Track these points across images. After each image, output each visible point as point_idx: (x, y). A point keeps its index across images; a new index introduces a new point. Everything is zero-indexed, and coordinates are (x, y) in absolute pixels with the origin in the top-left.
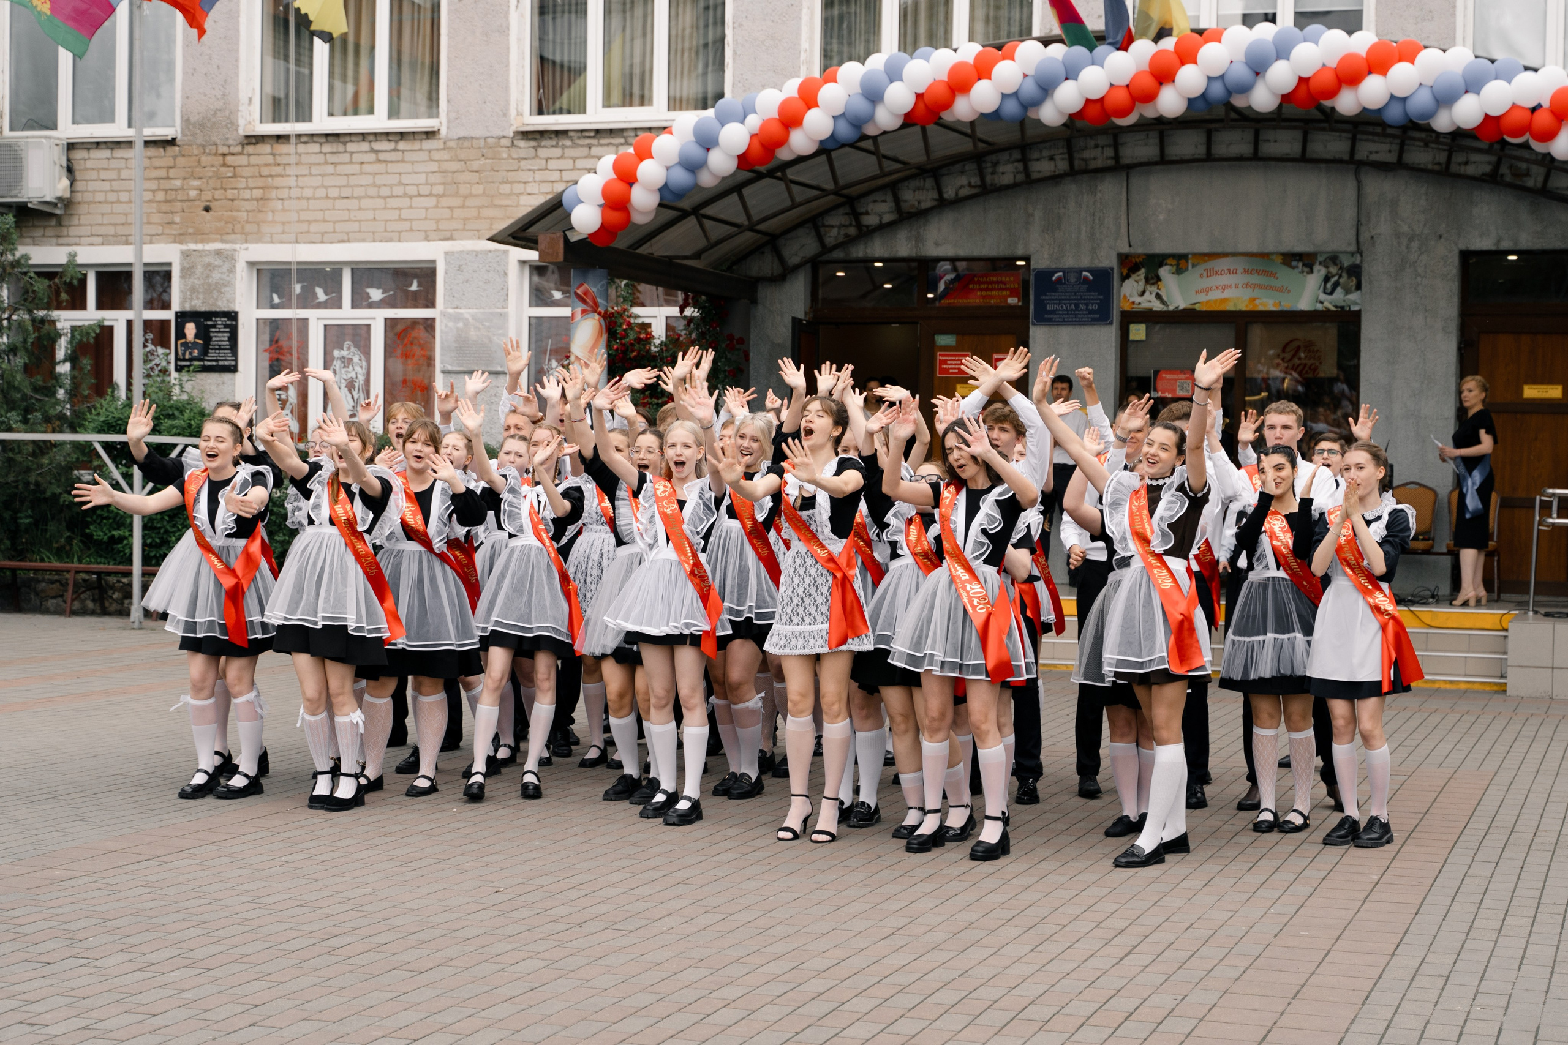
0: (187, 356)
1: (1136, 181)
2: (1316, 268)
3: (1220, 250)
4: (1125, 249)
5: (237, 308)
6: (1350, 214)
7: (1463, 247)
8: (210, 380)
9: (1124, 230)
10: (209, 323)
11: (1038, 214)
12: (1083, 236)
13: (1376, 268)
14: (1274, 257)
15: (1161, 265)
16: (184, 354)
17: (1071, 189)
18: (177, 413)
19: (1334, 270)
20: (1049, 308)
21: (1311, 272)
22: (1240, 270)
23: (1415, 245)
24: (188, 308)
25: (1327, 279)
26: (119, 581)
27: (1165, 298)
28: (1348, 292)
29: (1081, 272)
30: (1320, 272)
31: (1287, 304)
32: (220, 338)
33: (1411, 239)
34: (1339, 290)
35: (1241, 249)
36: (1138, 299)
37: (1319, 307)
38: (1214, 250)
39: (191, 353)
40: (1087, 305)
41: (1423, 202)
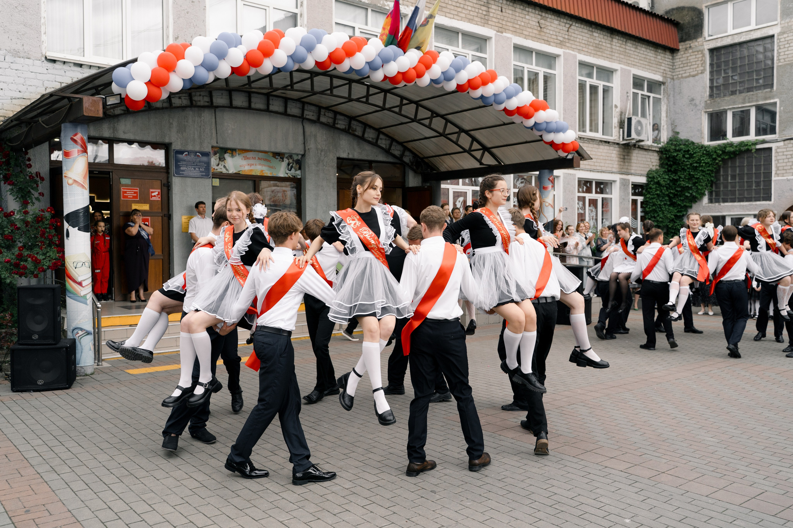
1: (219, 114)
2: (285, 159)
3: (253, 148)
4: (215, 144)
6: (301, 138)
7: (338, 156)
9: (214, 135)
11: (175, 124)
12: (196, 136)
13: (310, 161)
14: (269, 154)
15: (225, 153)
17: (190, 113)
19: (291, 161)
20: (182, 168)
21: (283, 161)
22: (257, 158)
23: (323, 153)
25: (289, 164)
27: (227, 168)
28: (296, 170)
29: (196, 153)
30: (286, 161)
31: (275, 174)
33: (322, 151)
34: (293, 169)
35: (263, 149)
36: (216, 168)
37: (286, 176)
38: (252, 148)
40: (199, 168)
41: (325, 137)
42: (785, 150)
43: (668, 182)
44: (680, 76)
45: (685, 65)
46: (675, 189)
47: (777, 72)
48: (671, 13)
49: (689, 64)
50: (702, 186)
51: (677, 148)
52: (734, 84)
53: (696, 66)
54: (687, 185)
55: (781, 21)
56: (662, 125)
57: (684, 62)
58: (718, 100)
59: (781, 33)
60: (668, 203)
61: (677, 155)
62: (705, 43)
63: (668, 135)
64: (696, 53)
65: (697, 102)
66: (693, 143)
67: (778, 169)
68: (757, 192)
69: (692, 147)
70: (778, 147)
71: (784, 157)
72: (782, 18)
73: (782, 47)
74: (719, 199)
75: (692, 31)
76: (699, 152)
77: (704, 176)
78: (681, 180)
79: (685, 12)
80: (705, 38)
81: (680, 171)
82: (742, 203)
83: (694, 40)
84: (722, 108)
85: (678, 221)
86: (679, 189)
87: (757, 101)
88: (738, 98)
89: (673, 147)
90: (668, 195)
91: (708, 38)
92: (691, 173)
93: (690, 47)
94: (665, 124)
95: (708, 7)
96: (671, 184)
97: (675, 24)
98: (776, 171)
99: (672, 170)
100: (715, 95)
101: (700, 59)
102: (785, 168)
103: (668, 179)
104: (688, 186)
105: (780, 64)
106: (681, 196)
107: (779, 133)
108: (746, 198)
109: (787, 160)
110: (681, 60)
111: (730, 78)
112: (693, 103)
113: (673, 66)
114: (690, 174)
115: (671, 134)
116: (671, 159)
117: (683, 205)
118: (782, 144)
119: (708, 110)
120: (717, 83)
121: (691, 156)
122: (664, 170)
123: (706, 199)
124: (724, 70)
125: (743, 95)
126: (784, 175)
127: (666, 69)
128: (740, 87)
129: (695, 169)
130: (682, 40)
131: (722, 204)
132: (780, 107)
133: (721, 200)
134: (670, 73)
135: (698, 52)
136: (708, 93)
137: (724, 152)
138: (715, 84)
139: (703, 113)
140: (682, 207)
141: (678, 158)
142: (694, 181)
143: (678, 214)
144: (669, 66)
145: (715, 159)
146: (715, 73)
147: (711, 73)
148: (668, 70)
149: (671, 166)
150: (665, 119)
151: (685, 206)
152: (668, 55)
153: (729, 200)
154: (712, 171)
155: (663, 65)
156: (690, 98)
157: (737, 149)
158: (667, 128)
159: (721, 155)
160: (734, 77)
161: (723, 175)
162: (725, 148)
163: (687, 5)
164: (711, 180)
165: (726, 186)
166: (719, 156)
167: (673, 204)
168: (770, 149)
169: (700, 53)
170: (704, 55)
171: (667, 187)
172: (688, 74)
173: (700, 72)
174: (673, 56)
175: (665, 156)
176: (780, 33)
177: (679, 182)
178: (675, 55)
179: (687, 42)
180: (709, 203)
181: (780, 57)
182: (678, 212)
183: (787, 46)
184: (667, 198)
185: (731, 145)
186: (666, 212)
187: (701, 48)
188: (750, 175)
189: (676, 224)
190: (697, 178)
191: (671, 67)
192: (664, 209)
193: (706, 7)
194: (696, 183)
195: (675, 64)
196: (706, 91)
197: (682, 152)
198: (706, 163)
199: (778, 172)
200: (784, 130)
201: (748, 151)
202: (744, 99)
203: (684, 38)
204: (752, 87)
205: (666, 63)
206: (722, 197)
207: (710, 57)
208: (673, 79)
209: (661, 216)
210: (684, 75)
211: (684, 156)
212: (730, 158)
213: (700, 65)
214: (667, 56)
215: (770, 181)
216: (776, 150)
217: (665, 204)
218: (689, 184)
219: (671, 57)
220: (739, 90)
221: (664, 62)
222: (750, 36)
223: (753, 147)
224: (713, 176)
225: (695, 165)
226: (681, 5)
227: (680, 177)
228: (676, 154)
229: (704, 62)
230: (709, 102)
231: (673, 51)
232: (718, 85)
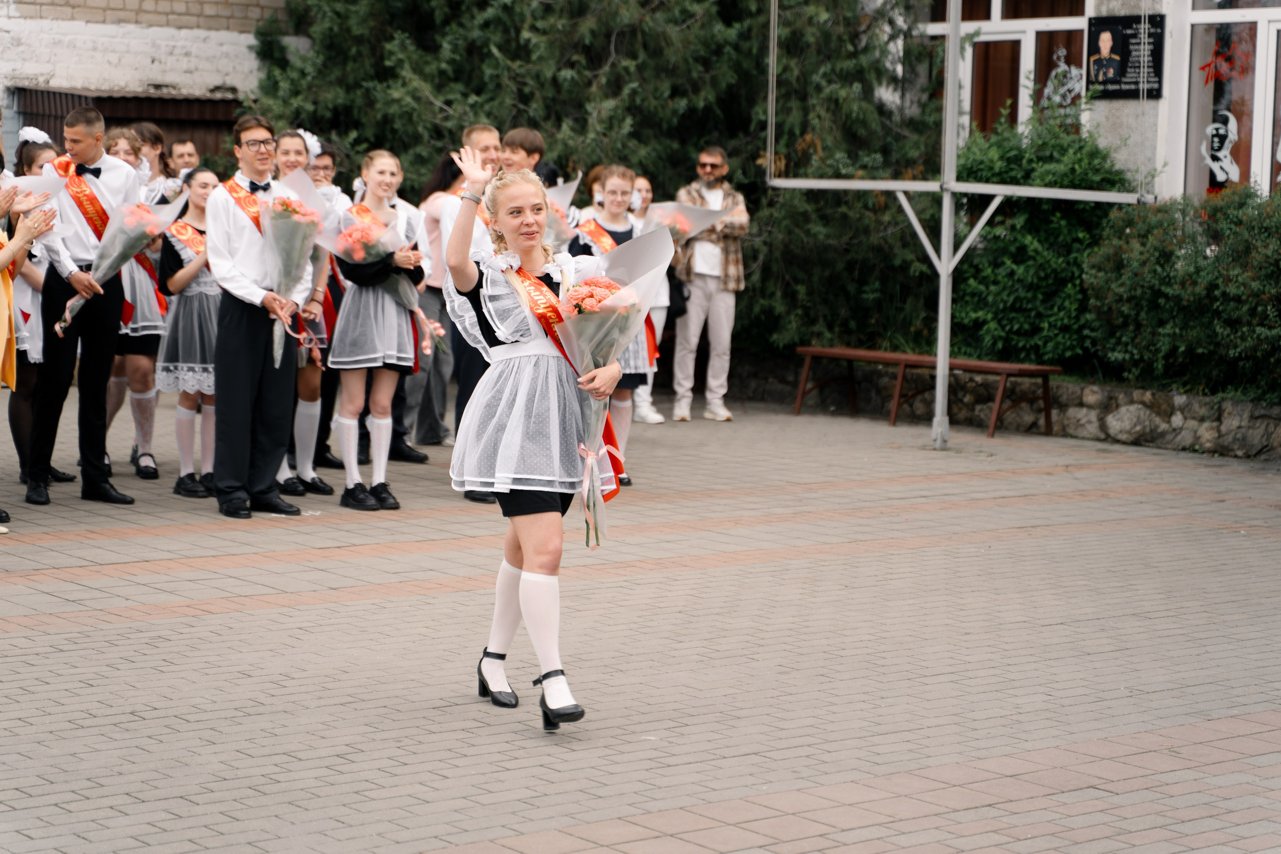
0: (1101, 78)
5: (1165, 8)
8: (1127, 109)
10: (1129, 32)
16: (1097, 76)
18: (1056, 154)
24: (1104, 12)
26: (971, 380)
32: (1143, 52)
39: (1105, 74)
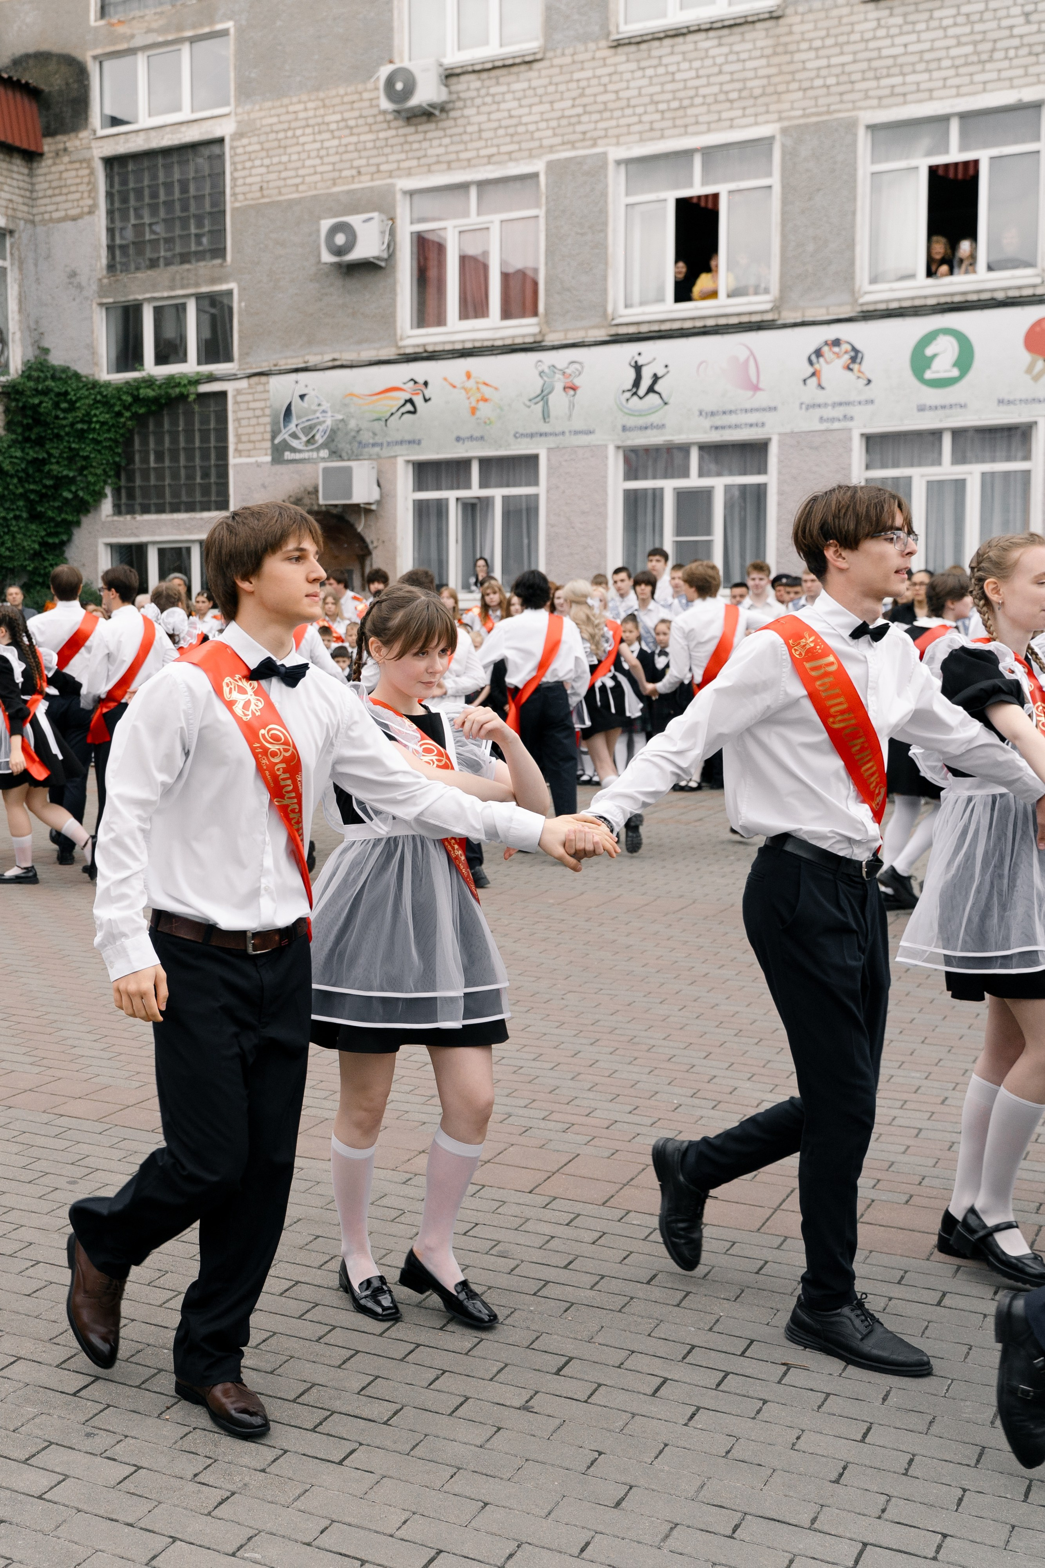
42: (250, 397)
43: (23, 466)
44: (47, 216)
45: (57, 191)
46: (41, 481)
47: (233, 223)
48: (24, 64)
49: (65, 190)
50: (96, 475)
51: (40, 387)
52: (155, 242)
53: (78, 195)
54: (65, 473)
55: (236, 106)
56: (11, 330)
57: (55, 184)
58: (123, 277)
59: (239, 135)
60: (25, 515)
61: (41, 402)
62: (94, 144)
63: (24, 355)
64: (77, 165)
65: (83, 279)
66: (77, 376)
67: (239, 441)
68: (206, 490)
69: (74, 386)
70: (238, 392)
71: (250, 414)
72: (238, 102)
73: (239, 166)
74: (132, 506)
75: (68, 112)
76: (87, 397)
77: (99, 452)
78: (54, 460)
79: (52, 66)
80: (95, 132)
81: (51, 440)
82: (176, 516)
83: (72, 135)
84: (131, 297)
85: (50, 557)
86: (49, 482)
87: (197, 285)
88: (162, 274)
89: (31, 384)
90: (24, 496)
91: (101, 133)
92: (73, 446)
93: (65, 150)
94: (17, 327)
95: (100, 60)
96: (31, 471)
97: (32, 92)
98: (237, 444)
99: (33, 437)
100: (118, 267)
101: (86, 180)
102: (253, 438)
103: (22, 459)
104: (67, 476)
105: (237, 205)
106: (54, 499)
107: (240, 360)
108: (186, 503)
109: (253, 421)
110: (49, 178)
111: (147, 229)
112: (76, 281)
113: (32, 192)
114: (70, 449)
115: (30, 355)
116: (29, 413)
117: (59, 519)
118: (244, 384)
119: (105, 301)
120: (122, 238)
121: (72, 407)
122: (14, 436)
123: (107, 506)
124: (136, 209)
125: (173, 268)
126: (252, 453)
127: (14, 198)
128: (166, 251)
129: (81, 435)
130: (50, 132)
131: (139, 517)
132: (240, 302)
133: (137, 508)
134: (25, 208)
135: (81, 162)
136: (104, 261)
137: (137, 399)
138: (118, 241)
139: (95, 306)
140: (57, 525)
141: (42, 410)
142: (79, 464)
143: (51, 540)
144: (22, 192)
145: (119, 414)
146: (117, 215)
147: (110, 213)
148: (20, 200)
149: (28, 428)
150: (17, 317)
151: (64, 521)
152: (18, 166)
153: (153, 508)
154: (116, 441)
155: (6, 188)
156: (68, 269)
157: (163, 393)
158: (22, 340)
159: (131, 405)
160: (154, 227)
161: (140, 451)
162: (138, 389)
163: (56, 49)
164: (115, 463)
165: (146, 476)
166: (127, 408)
167: (35, 517)
168: (223, 394)
169: (84, 165)
170: (92, 173)
171: (20, 480)
172: (62, 214)
173: (86, 209)
174: (31, 169)
175: (13, 404)
176: (235, 134)
177: (47, 468)
178: (35, 165)
179: (59, 138)
180: (114, 514)
181: (238, 190)
182: (49, 535)
183: (248, 164)
184: (21, 503)
185: (150, 382)
186: (19, 536)
187: (85, 154)
188: (190, 453)
189: (46, 564)
190: (86, 458)
191: (28, 194)
192: (15, 529)
193: (95, 58)
194: (83, 468)
195: (37, 187)
196: (99, 257)
197: (52, 395)
198: (103, 424)
199: (241, 447)
200: (247, 354)
201: (183, 397)
202: (173, 280)
203: (53, 127)
204: (189, 254)
205: (15, 183)
206: (139, 500)
207: (107, 176)
208: (33, 222)
209: (9, 544)
210: (56, 215)
211: (56, 405)
212: (150, 413)
213: (86, 195)
214: (15, 168)
215: (225, 467)
216: (235, 397)
217: (16, 518)
218: (70, 470)
219: (26, 171)
220: (165, 258)
221: (9, 181)
222: (179, 136)
223: (192, 389)
224: (119, 455)
225: (79, 426)
226: (45, 47)
227: (50, 455)
228: (36, 401)
229: (93, 190)
230: (105, 281)
231: (31, 156)
232: (124, 242)
